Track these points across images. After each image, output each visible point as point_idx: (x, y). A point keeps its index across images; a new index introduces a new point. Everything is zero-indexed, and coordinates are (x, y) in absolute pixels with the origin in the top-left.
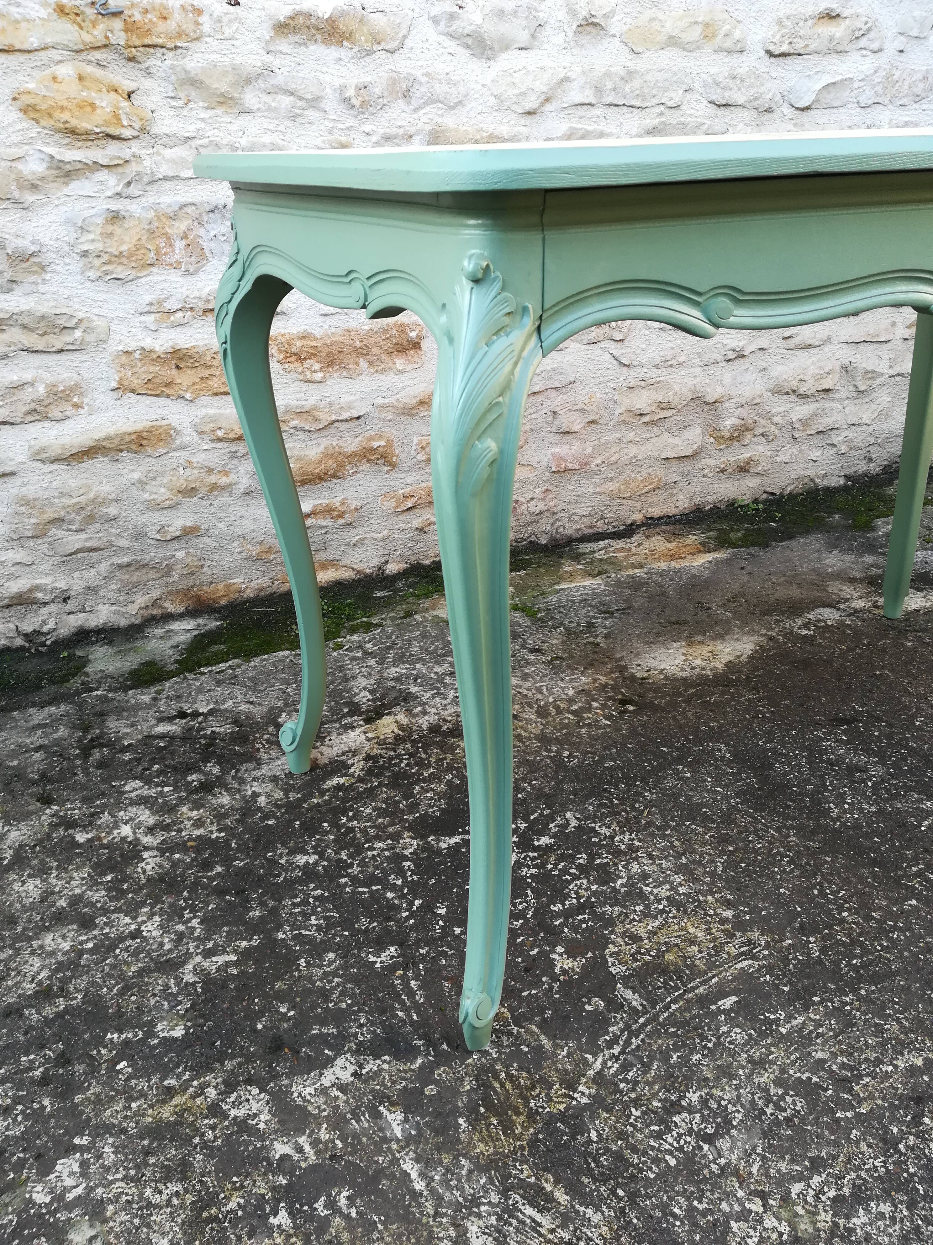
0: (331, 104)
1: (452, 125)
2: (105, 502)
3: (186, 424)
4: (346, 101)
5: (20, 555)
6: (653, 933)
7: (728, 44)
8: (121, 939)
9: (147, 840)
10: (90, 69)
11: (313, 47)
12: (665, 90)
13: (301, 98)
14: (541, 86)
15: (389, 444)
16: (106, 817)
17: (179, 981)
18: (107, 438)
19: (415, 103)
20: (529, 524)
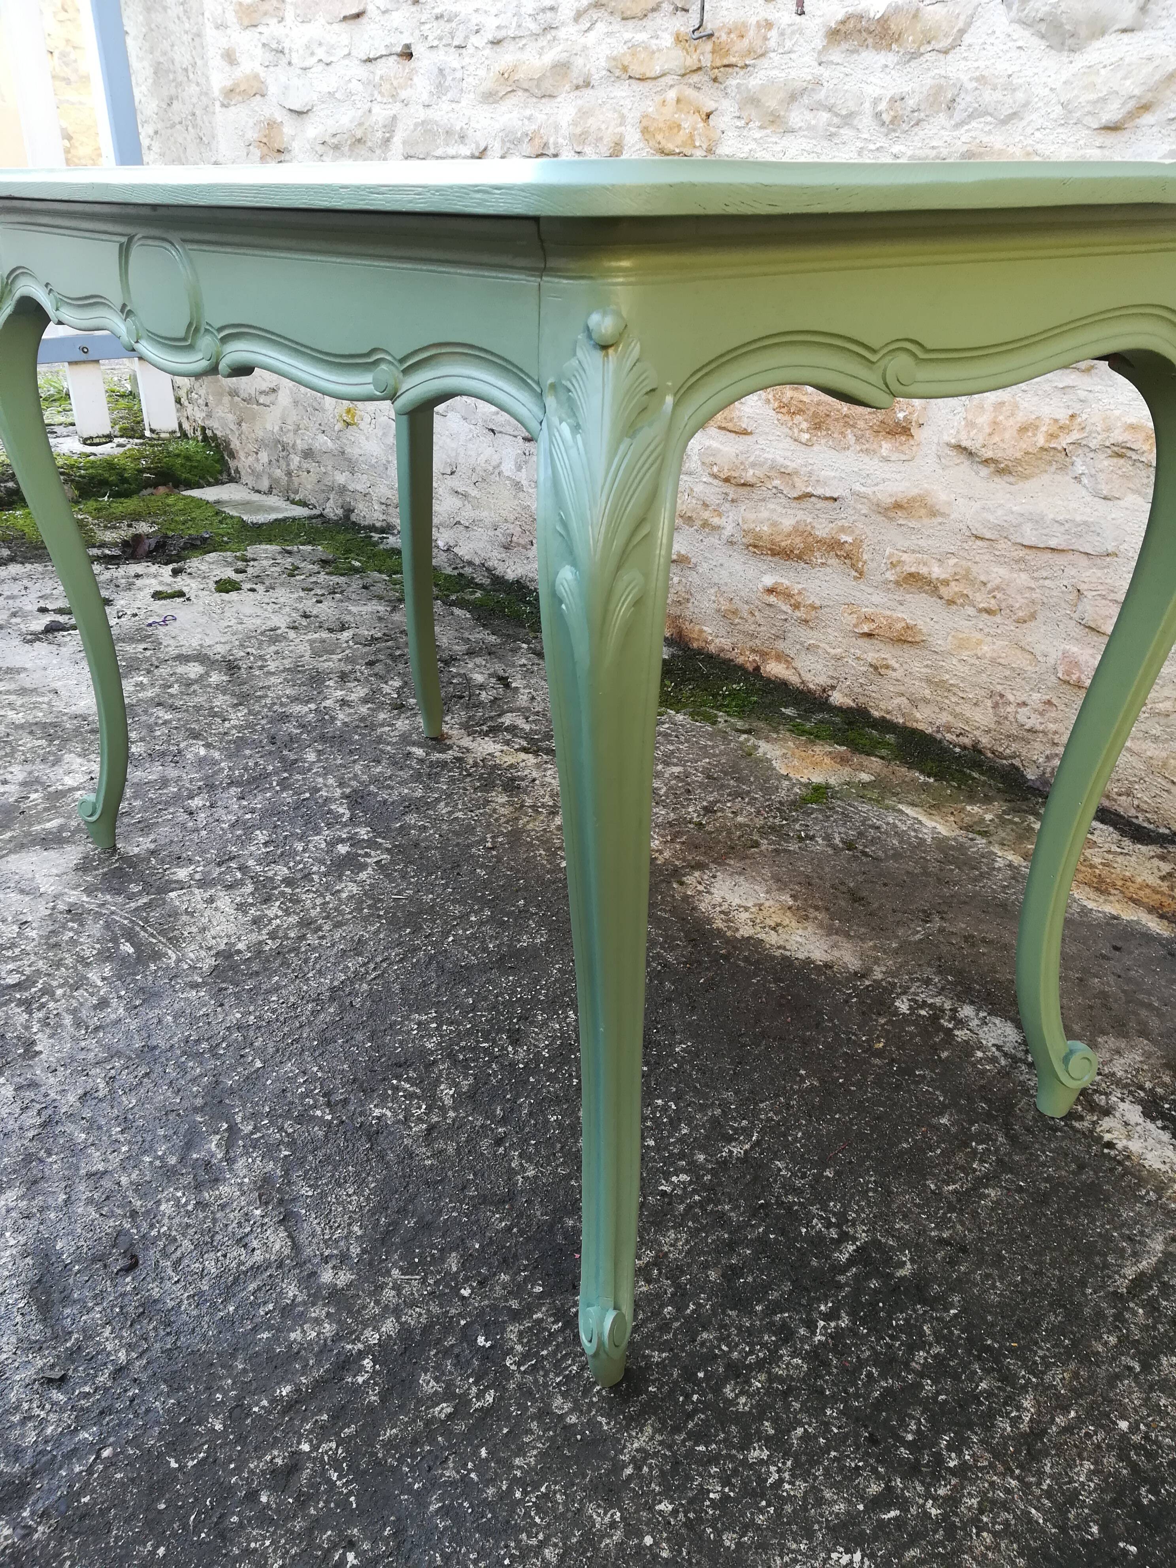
0: (866, 121)
4: (878, 116)
10: (690, 92)
11: (863, 54)
14: (1132, 87)
15: (858, 543)
19: (958, 116)
20: (1014, 738)
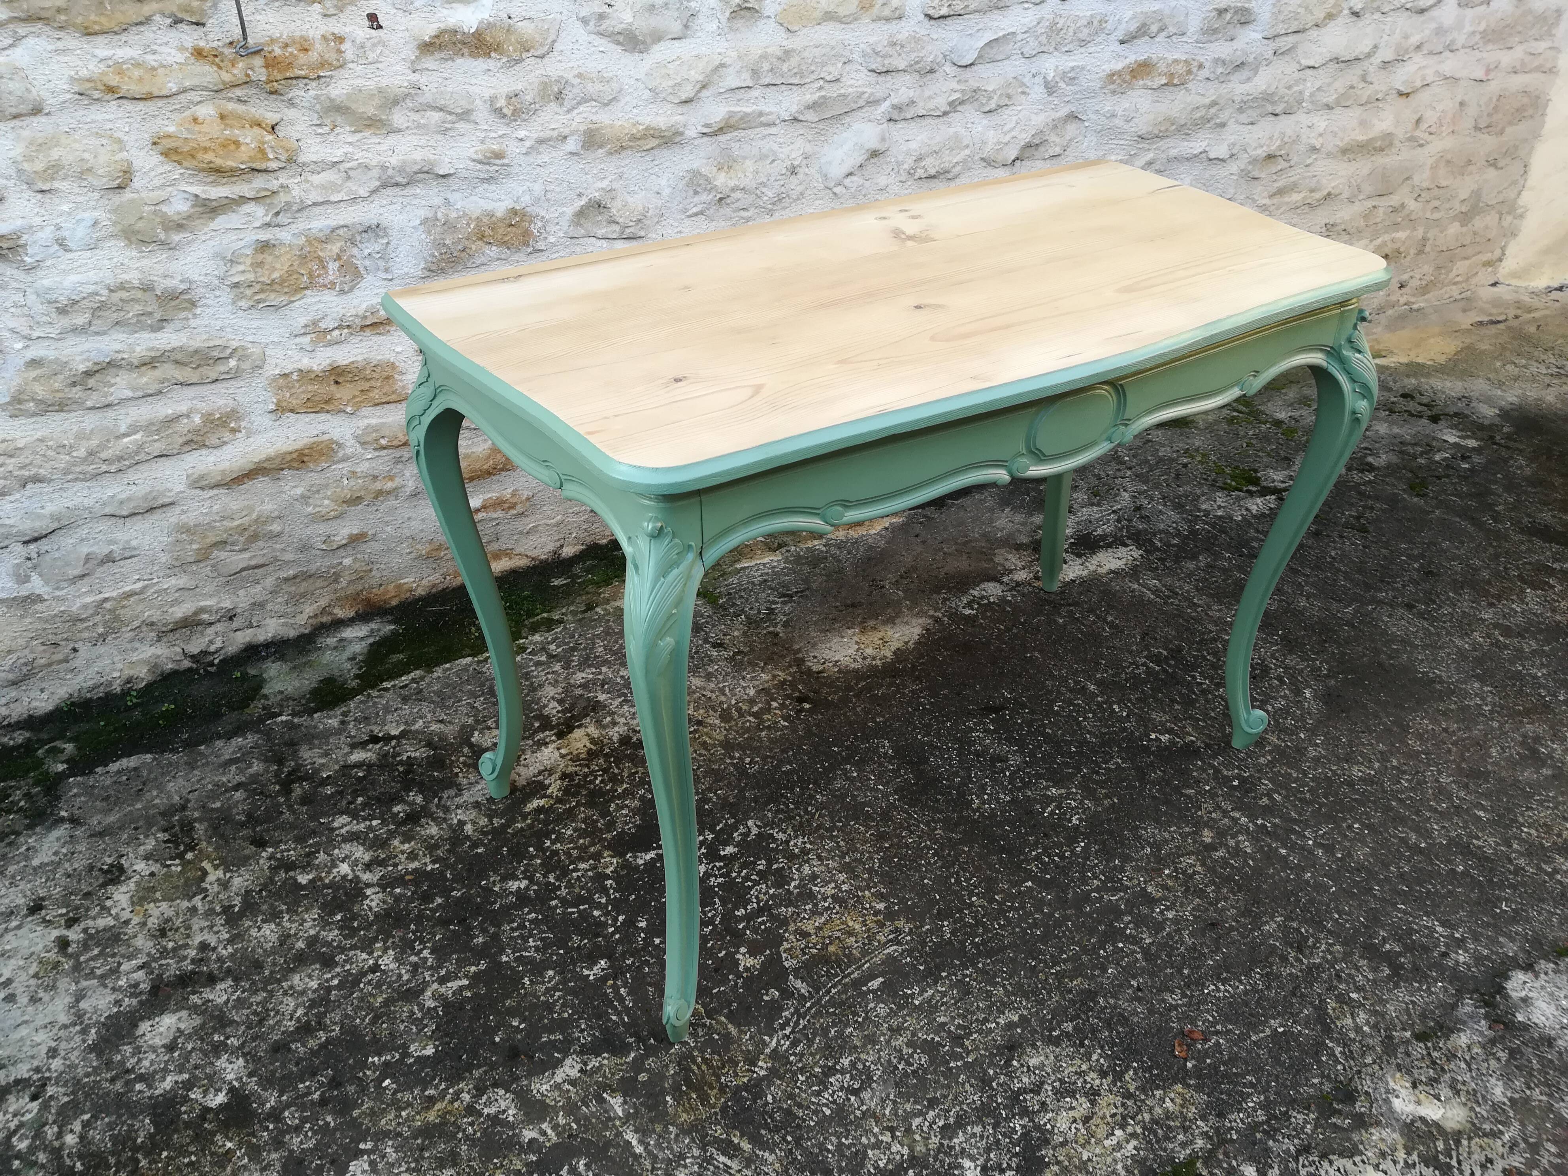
0: (482, 114)
1: (607, 122)
2: (270, 520)
3: (348, 436)
4: (499, 112)
5: (182, 581)
6: (820, 929)
7: (887, 12)
8: (362, 974)
9: (366, 877)
10: (231, 106)
11: (459, 61)
12: (824, 64)
13: (450, 113)
14: (696, 75)
16: (322, 857)
17: (421, 1007)
18: (268, 460)
19: (567, 104)
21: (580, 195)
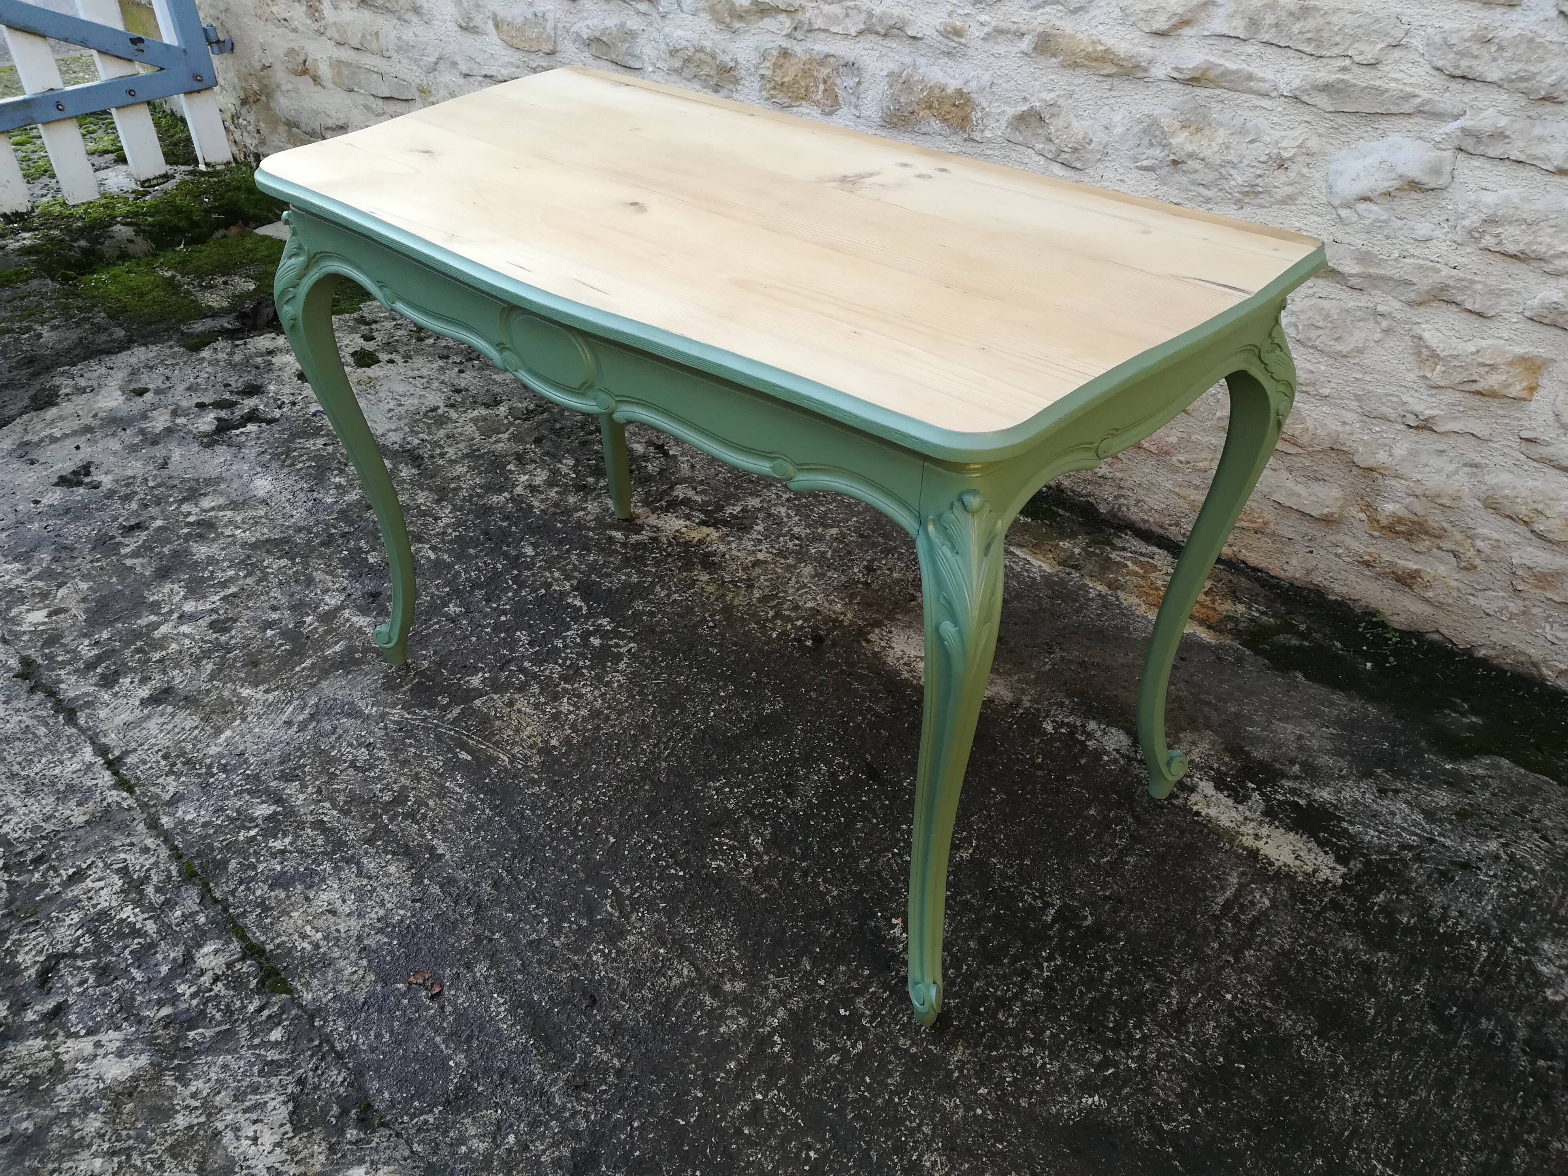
1: (1069, 31)
12: (1356, 39)
14: (1175, 6)
20: (1090, 482)
21: (1025, 99)
